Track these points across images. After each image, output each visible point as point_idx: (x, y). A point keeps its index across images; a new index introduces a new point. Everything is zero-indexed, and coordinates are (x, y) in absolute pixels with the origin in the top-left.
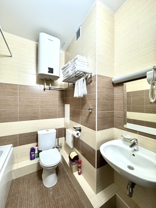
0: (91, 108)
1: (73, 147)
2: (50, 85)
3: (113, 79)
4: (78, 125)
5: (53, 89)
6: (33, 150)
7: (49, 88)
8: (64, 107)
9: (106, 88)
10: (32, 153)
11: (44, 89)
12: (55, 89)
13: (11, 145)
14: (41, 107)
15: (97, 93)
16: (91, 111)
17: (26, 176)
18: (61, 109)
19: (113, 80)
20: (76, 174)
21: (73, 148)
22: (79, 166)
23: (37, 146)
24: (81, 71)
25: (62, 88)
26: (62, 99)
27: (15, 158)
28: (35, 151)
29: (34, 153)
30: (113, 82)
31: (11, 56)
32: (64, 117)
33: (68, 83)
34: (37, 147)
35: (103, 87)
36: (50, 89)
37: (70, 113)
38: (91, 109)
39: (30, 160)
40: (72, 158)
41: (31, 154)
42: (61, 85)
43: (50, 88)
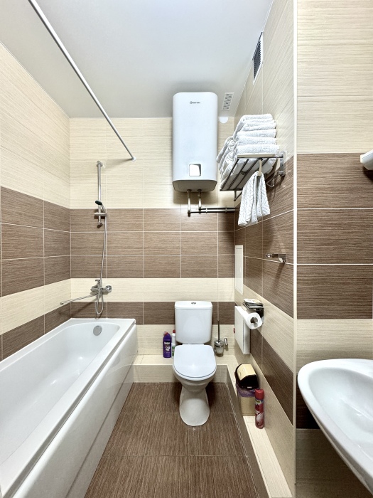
0: (284, 251)
1: (249, 353)
2: (200, 202)
3: (362, 156)
4: (257, 299)
5: (207, 210)
6: (167, 338)
7: (198, 211)
8: (233, 251)
9: (332, 189)
10: (166, 343)
11: (189, 213)
12: (211, 211)
13: (134, 320)
14: (184, 252)
15: (295, 209)
16: (281, 260)
17: (154, 384)
18: (225, 257)
19: (363, 159)
20: (249, 421)
21: (249, 355)
22: (257, 403)
23: (174, 332)
24: (252, 157)
25: (228, 207)
26: (229, 233)
27: (139, 344)
28: (170, 342)
29: (170, 345)
30: (364, 168)
31: (132, 159)
32: (233, 276)
33: (233, 192)
34: (174, 335)
35: (320, 189)
36: (200, 212)
37: (244, 266)
38: (283, 256)
39: (162, 356)
40: (241, 377)
41: (164, 346)
42: (225, 201)
43: (200, 209)
